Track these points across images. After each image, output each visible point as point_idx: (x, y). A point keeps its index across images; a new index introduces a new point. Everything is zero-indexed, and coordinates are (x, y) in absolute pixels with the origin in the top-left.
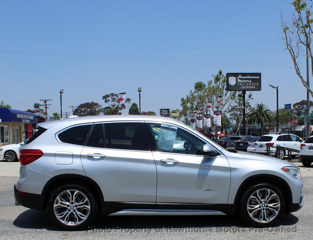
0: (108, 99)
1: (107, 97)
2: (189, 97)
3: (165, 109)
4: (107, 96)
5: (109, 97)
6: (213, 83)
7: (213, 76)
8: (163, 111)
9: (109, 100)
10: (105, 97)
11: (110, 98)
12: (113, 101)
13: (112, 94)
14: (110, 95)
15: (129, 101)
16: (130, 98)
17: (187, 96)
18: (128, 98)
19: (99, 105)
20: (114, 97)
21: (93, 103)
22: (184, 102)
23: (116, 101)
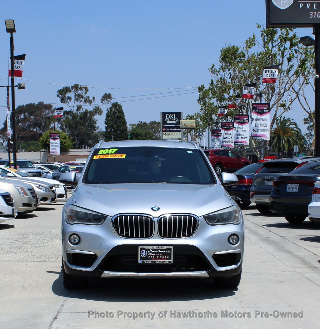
0: (68, 95)
1: (66, 92)
2: (215, 83)
3: (172, 113)
4: (66, 90)
5: (70, 91)
6: (256, 43)
7: (259, 27)
8: (168, 116)
9: (70, 98)
10: (63, 93)
11: (71, 94)
12: (77, 100)
13: (76, 87)
14: (72, 88)
15: (109, 100)
16: (109, 94)
17: (212, 80)
18: (106, 94)
19: (53, 109)
20: (79, 92)
21: (41, 104)
22: (204, 94)
23: (83, 100)
